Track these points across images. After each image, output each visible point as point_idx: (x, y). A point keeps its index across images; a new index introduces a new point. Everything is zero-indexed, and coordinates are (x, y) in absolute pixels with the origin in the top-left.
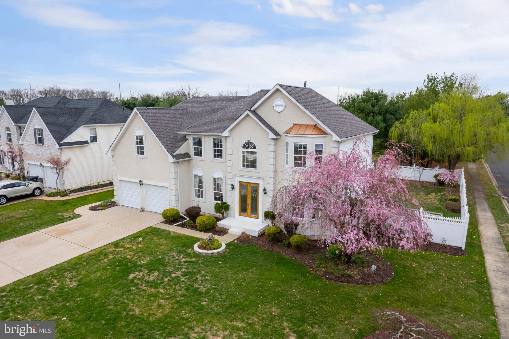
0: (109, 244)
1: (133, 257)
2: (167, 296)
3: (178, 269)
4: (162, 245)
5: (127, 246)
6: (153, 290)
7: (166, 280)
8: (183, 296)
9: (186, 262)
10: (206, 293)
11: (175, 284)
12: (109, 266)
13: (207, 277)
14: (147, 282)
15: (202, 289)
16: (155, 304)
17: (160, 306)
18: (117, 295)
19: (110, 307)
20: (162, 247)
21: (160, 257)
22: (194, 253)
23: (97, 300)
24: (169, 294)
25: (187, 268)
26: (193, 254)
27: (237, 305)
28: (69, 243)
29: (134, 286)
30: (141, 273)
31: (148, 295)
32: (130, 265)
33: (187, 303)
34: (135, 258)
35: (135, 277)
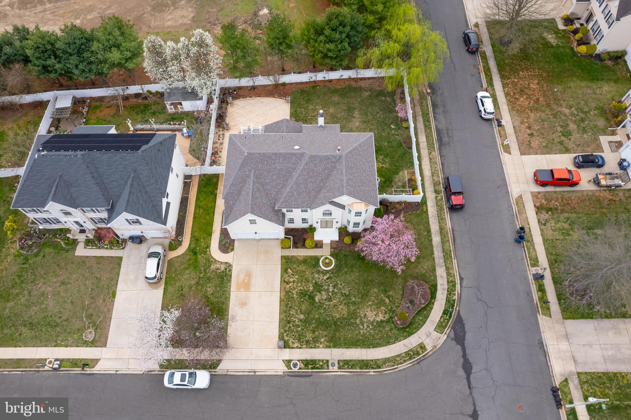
0: (281, 284)
1: (303, 287)
2: (340, 303)
3: (329, 285)
4: (305, 272)
5: (291, 280)
6: (332, 303)
7: (330, 294)
8: (344, 300)
9: (327, 279)
10: (350, 294)
11: (336, 295)
12: (301, 298)
13: (343, 285)
14: (326, 300)
15: (347, 293)
16: (340, 309)
17: (342, 309)
18: (323, 313)
19: (328, 319)
20: (307, 273)
21: (314, 281)
22: (324, 270)
23: (319, 318)
24: (339, 302)
25: (332, 283)
26: (324, 272)
27: (363, 295)
28: (263, 293)
29: (324, 305)
30: (318, 296)
31: (334, 306)
32: (309, 293)
33: (349, 303)
34: (305, 287)
35: (318, 300)
